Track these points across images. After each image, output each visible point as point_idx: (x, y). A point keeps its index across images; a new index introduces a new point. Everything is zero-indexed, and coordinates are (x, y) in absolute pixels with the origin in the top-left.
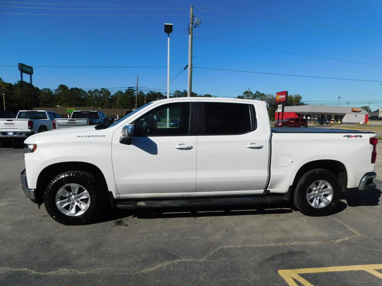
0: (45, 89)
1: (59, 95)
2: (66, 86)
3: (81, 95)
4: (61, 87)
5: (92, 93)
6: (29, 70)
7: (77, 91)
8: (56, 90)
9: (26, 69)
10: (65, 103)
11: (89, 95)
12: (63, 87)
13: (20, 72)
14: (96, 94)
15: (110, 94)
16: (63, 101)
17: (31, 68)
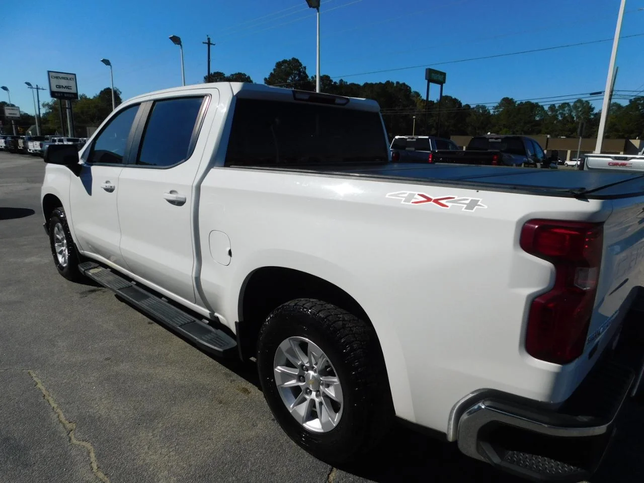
0: (478, 107)
1: (499, 115)
2: (512, 99)
3: (535, 115)
4: (504, 102)
5: (557, 111)
6: (440, 78)
7: (531, 107)
8: (496, 108)
9: (434, 77)
10: (505, 129)
11: (550, 113)
12: (507, 102)
13: (427, 81)
14: (564, 111)
15: (593, 109)
16: (504, 125)
17: (444, 74)
